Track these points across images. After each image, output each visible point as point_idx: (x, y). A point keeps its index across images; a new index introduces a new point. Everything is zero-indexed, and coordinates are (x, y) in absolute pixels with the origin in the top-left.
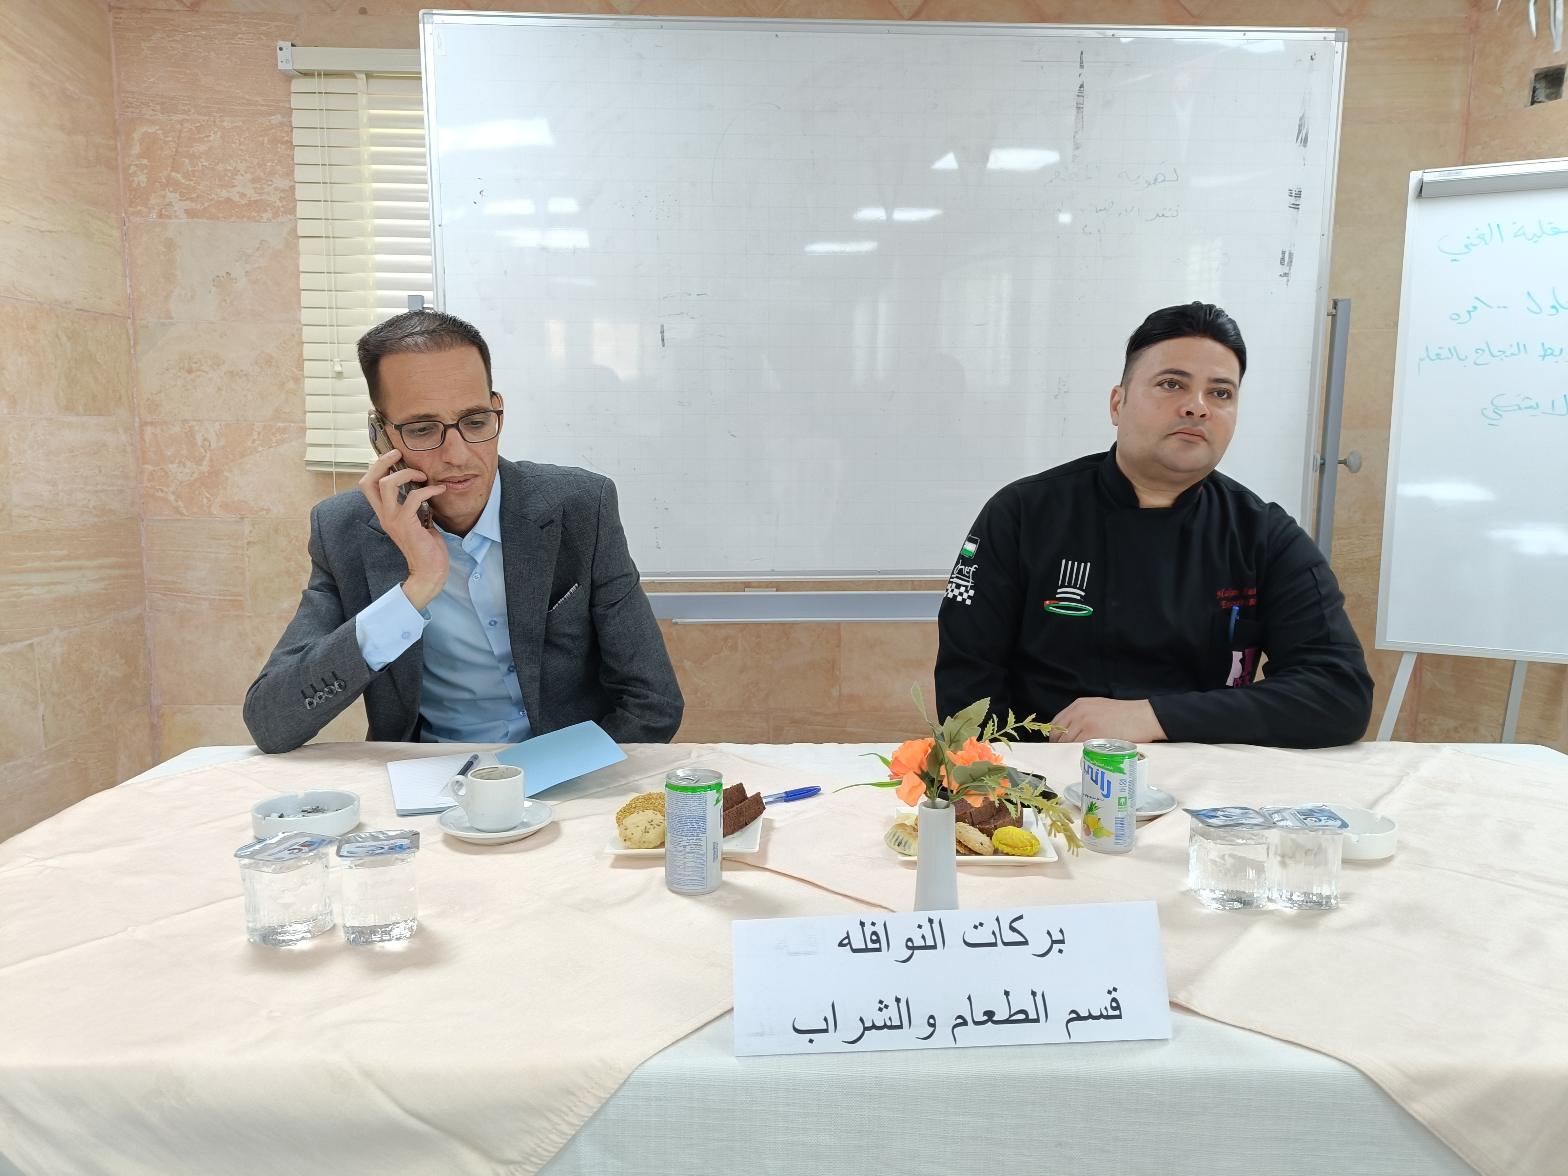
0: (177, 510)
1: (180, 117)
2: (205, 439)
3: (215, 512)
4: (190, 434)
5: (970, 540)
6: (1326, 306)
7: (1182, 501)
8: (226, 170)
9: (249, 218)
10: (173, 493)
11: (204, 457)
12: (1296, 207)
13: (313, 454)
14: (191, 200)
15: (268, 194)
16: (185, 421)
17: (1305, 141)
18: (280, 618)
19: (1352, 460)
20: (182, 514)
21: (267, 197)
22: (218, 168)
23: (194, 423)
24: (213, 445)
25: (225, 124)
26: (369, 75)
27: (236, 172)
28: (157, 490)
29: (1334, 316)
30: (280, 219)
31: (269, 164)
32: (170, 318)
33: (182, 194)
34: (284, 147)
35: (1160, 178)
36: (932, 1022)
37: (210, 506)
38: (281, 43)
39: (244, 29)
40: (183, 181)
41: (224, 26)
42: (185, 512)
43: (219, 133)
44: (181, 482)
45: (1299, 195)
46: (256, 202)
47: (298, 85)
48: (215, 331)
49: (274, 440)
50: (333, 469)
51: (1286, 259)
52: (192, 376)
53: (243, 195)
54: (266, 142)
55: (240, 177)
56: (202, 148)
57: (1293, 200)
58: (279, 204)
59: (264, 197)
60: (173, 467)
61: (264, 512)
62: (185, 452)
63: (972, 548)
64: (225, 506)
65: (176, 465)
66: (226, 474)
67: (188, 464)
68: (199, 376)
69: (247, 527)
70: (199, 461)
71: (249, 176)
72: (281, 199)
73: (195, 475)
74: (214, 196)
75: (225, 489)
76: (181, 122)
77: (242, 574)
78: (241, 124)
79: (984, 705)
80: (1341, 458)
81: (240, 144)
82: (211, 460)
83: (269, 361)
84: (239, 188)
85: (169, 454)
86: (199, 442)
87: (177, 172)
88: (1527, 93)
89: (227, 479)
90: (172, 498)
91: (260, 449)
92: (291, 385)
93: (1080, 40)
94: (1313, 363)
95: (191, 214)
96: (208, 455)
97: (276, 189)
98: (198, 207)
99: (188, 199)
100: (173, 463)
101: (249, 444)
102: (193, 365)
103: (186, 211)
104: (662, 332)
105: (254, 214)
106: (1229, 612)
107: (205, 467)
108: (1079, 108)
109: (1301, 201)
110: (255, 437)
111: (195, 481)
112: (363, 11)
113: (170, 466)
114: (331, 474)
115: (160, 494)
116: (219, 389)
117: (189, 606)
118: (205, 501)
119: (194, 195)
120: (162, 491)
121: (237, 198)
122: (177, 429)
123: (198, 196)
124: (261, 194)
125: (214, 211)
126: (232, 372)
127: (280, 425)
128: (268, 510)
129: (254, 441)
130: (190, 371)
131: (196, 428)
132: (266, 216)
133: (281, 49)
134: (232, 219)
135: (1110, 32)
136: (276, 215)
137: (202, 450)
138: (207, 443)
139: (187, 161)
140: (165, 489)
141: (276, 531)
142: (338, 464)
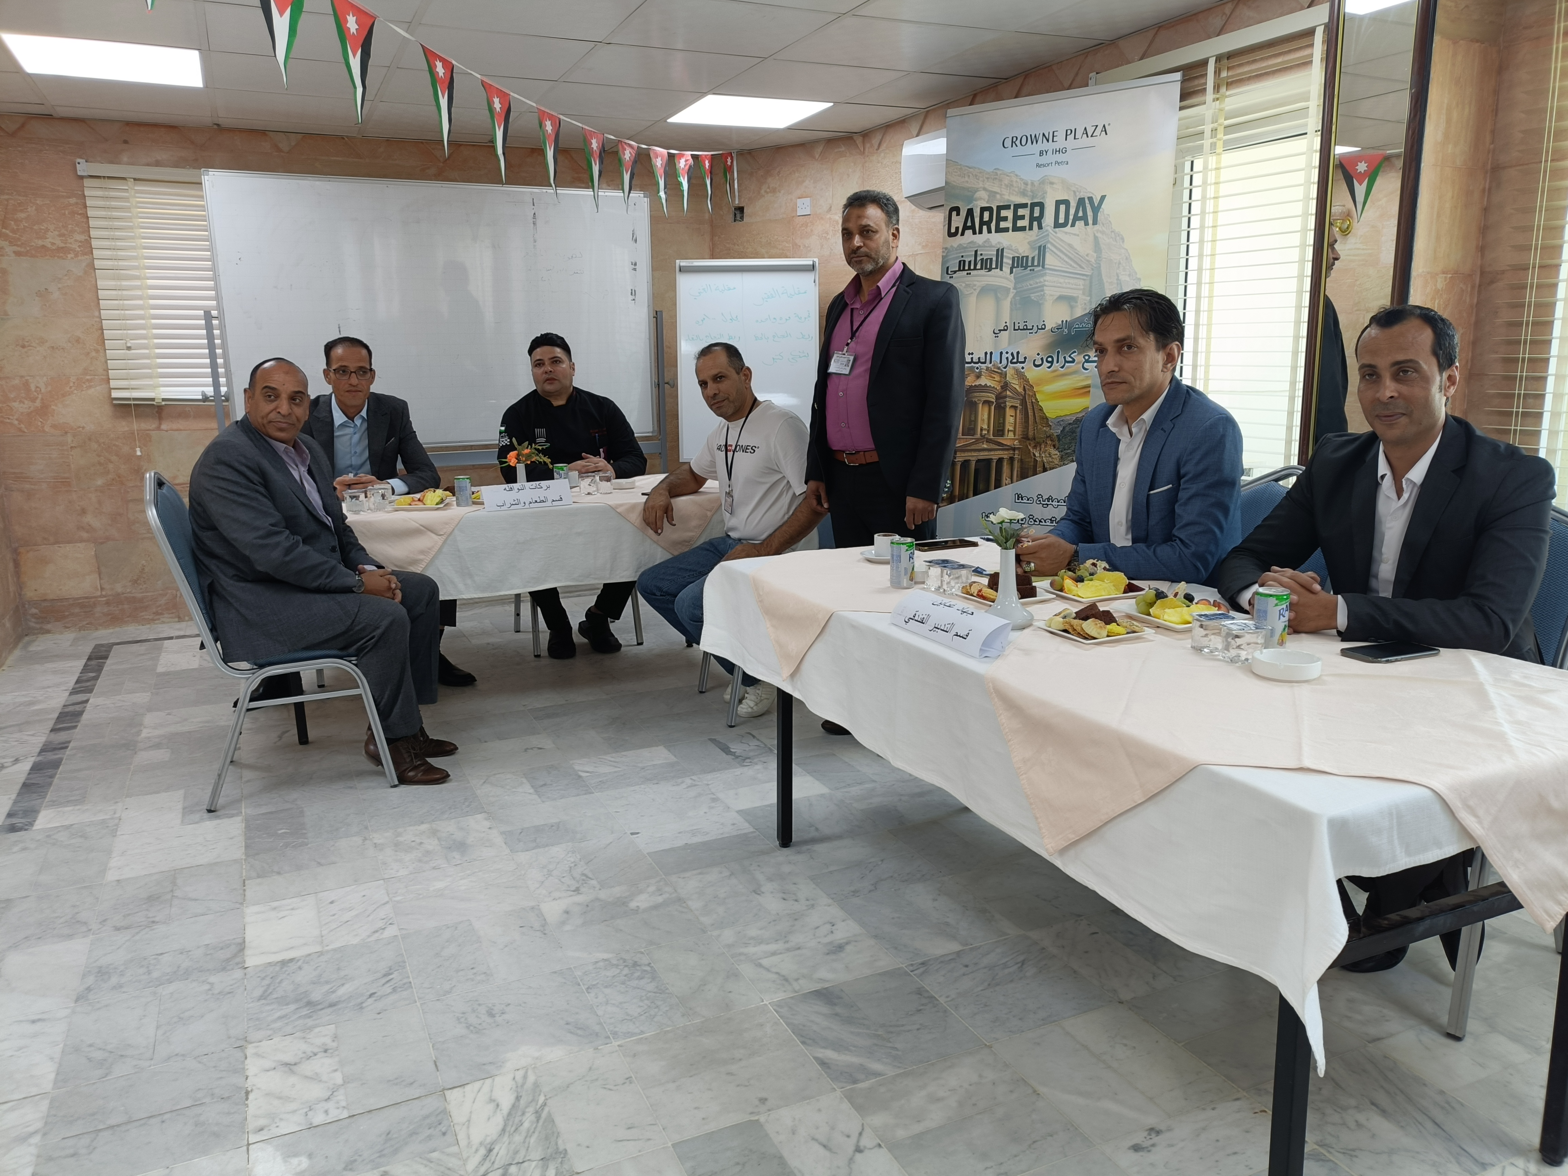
0: (20, 430)
1: (6, 197)
2: (37, 387)
3: (47, 430)
4: (26, 384)
5: (501, 426)
6: (652, 314)
7: (569, 400)
8: (41, 229)
9: (58, 257)
10: (17, 420)
11: (37, 398)
12: (635, 270)
13: (115, 394)
14: (18, 246)
15: (71, 243)
16: (22, 377)
17: (636, 241)
18: (96, 490)
19: (671, 382)
20: (24, 432)
21: (70, 245)
22: (35, 227)
23: (29, 378)
24: (43, 390)
25: (38, 202)
26: (135, 179)
27: (47, 230)
28: (5, 418)
29: (657, 318)
30: (80, 258)
31: (70, 226)
32: (8, 315)
33: (10, 242)
34: (79, 217)
35: (574, 256)
36: (525, 503)
37: (43, 427)
38: (79, 160)
39: (47, 148)
40: (11, 234)
41: (34, 146)
42: (26, 430)
43: (34, 207)
44: (22, 413)
45: (635, 264)
46: (62, 248)
47: (87, 182)
48: (39, 323)
49: (85, 386)
50: (132, 402)
51: (633, 293)
52: (25, 350)
53: (53, 244)
54: (67, 213)
55: (50, 233)
56: (23, 215)
57: (633, 267)
58: (78, 249)
59: (68, 245)
60: (16, 405)
61: (81, 429)
62: (23, 395)
63: (503, 428)
64: (54, 426)
65: (18, 403)
66: (53, 407)
67: (26, 402)
68: (31, 350)
69: (69, 438)
70: (34, 400)
71: (57, 233)
72: (79, 246)
73: (32, 409)
74: (33, 244)
75: (53, 416)
76: (7, 200)
77: (69, 466)
78: (48, 202)
79: (527, 443)
80: (666, 381)
81: (49, 214)
82: (42, 399)
83: (78, 340)
84: (50, 240)
85: (12, 396)
86: (33, 389)
87: (6, 229)
88: (732, 216)
89: (54, 410)
90: (16, 422)
91: (75, 392)
92: (94, 354)
93: (531, 193)
94: (650, 339)
95: (18, 254)
96: (40, 396)
97: (76, 241)
98: (22, 250)
99: (15, 245)
100: (15, 401)
101: (68, 389)
102: (26, 343)
103: (14, 252)
104: (339, 328)
105: (61, 255)
106: (595, 436)
107: (38, 403)
108: (534, 224)
109: (636, 267)
110: (72, 384)
111: (32, 412)
112: (126, 142)
113: (14, 404)
114: (130, 405)
115: (8, 421)
116: (45, 357)
117: (33, 487)
118: (39, 424)
119: (19, 243)
120: (9, 419)
121: (49, 246)
122: (17, 381)
123: (22, 244)
124: (66, 243)
125: (33, 252)
126: (53, 347)
127: (88, 377)
128: (83, 428)
129: (71, 387)
130: (23, 347)
131: (30, 381)
132: (69, 256)
133: (79, 163)
134: (47, 257)
135: (545, 191)
136: (76, 255)
137: (35, 394)
138: (38, 389)
139: (13, 223)
140: (11, 417)
141: (90, 439)
142: (135, 399)
